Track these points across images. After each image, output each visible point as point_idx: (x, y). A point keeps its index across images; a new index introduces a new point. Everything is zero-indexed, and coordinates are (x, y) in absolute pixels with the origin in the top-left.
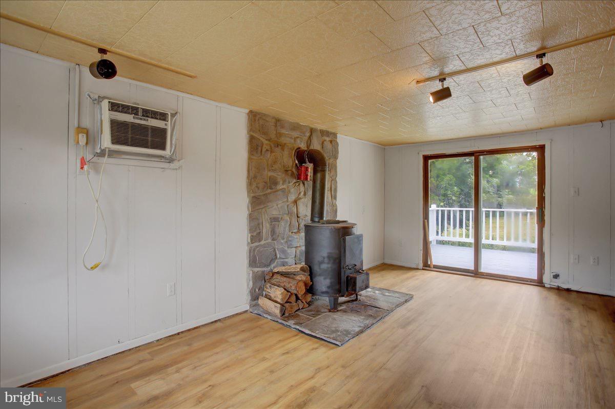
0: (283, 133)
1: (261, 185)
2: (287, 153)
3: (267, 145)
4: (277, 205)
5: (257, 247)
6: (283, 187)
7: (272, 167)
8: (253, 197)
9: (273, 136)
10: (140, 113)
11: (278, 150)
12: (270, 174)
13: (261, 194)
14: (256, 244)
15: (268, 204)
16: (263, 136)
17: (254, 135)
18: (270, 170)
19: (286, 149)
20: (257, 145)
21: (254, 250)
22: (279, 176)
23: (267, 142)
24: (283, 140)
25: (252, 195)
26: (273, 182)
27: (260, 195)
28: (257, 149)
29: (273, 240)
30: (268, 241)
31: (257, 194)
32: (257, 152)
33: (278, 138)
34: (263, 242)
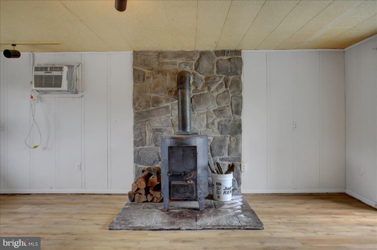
0: (165, 62)
1: (144, 104)
2: (169, 77)
3: (148, 73)
4: (160, 119)
5: (141, 149)
6: (166, 105)
7: (154, 89)
8: (136, 113)
9: (155, 66)
10: (49, 69)
11: (160, 75)
12: (153, 95)
13: (144, 110)
14: (141, 147)
15: (151, 118)
16: (145, 67)
17: (137, 68)
18: (152, 93)
19: (168, 74)
20: (139, 75)
21: (138, 152)
22: (162, 96)
23: (149, 71)
24: (165, 67)
25: (136, 111)
26: (157, 101)
27: (143, 112)
28: (139, 78)
29: (156, 145)
30: (150, 146)
31: (140, 111)
32: (139, 80)
33: (160, 67)
34: (146, 147)
